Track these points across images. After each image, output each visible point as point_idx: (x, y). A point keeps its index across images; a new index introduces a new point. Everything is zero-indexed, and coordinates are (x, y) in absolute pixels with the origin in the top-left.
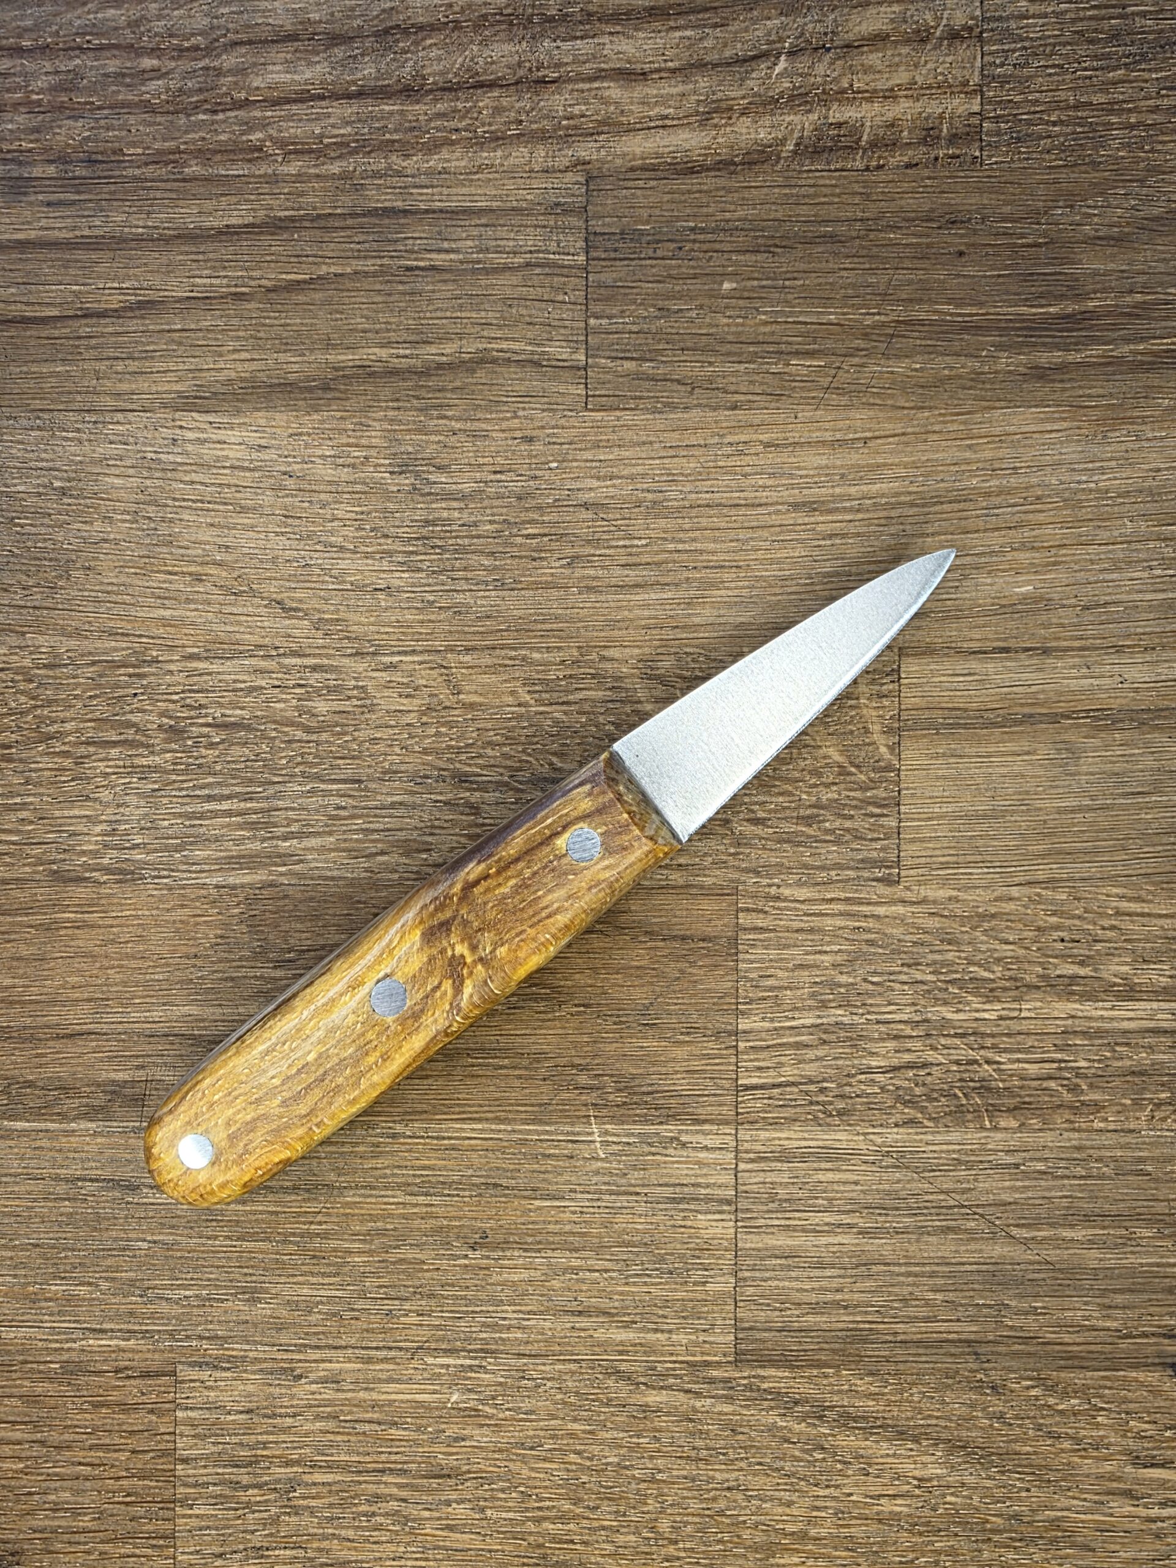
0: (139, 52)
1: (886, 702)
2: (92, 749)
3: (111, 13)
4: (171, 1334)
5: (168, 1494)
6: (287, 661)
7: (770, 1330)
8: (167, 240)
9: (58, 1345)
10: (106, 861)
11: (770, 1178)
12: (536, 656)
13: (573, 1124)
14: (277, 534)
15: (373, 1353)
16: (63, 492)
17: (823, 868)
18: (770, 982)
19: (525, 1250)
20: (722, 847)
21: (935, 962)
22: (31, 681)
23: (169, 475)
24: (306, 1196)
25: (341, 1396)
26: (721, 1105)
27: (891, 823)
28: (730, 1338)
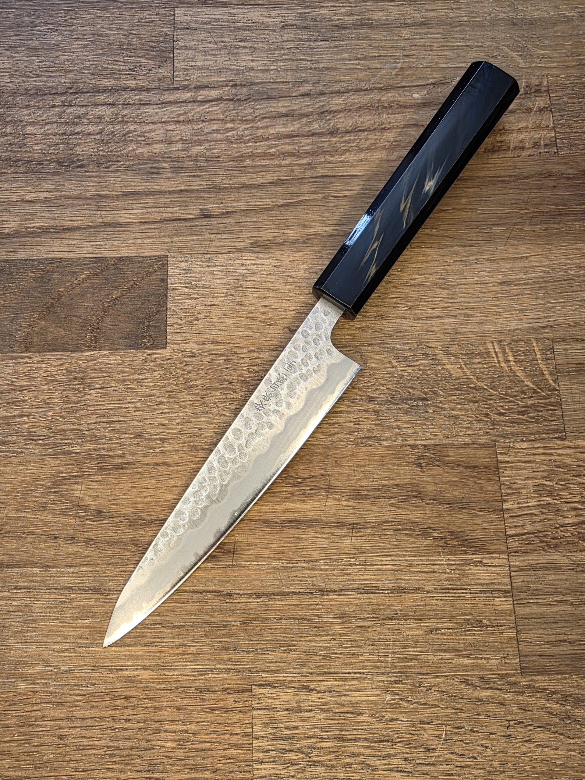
0: (226, 122)
1: (549, 362)
2: (209, 392)
3: (215, 108)
4: (249, 670)
7: (535, 656)
9: (193, 678)
12: (398, 346)
13: (433, 556)
14: (286, 300)
15: (347, 675)
16: (196, 286)
17: (532, 434)
18: (515, 486)
19: (416, 620)
20: (486, 426)
22: (182, 363)
24: (311, 596)
25: (333, 699)
26: (500, 544)
27: (559, 413)
28: (518, 660)
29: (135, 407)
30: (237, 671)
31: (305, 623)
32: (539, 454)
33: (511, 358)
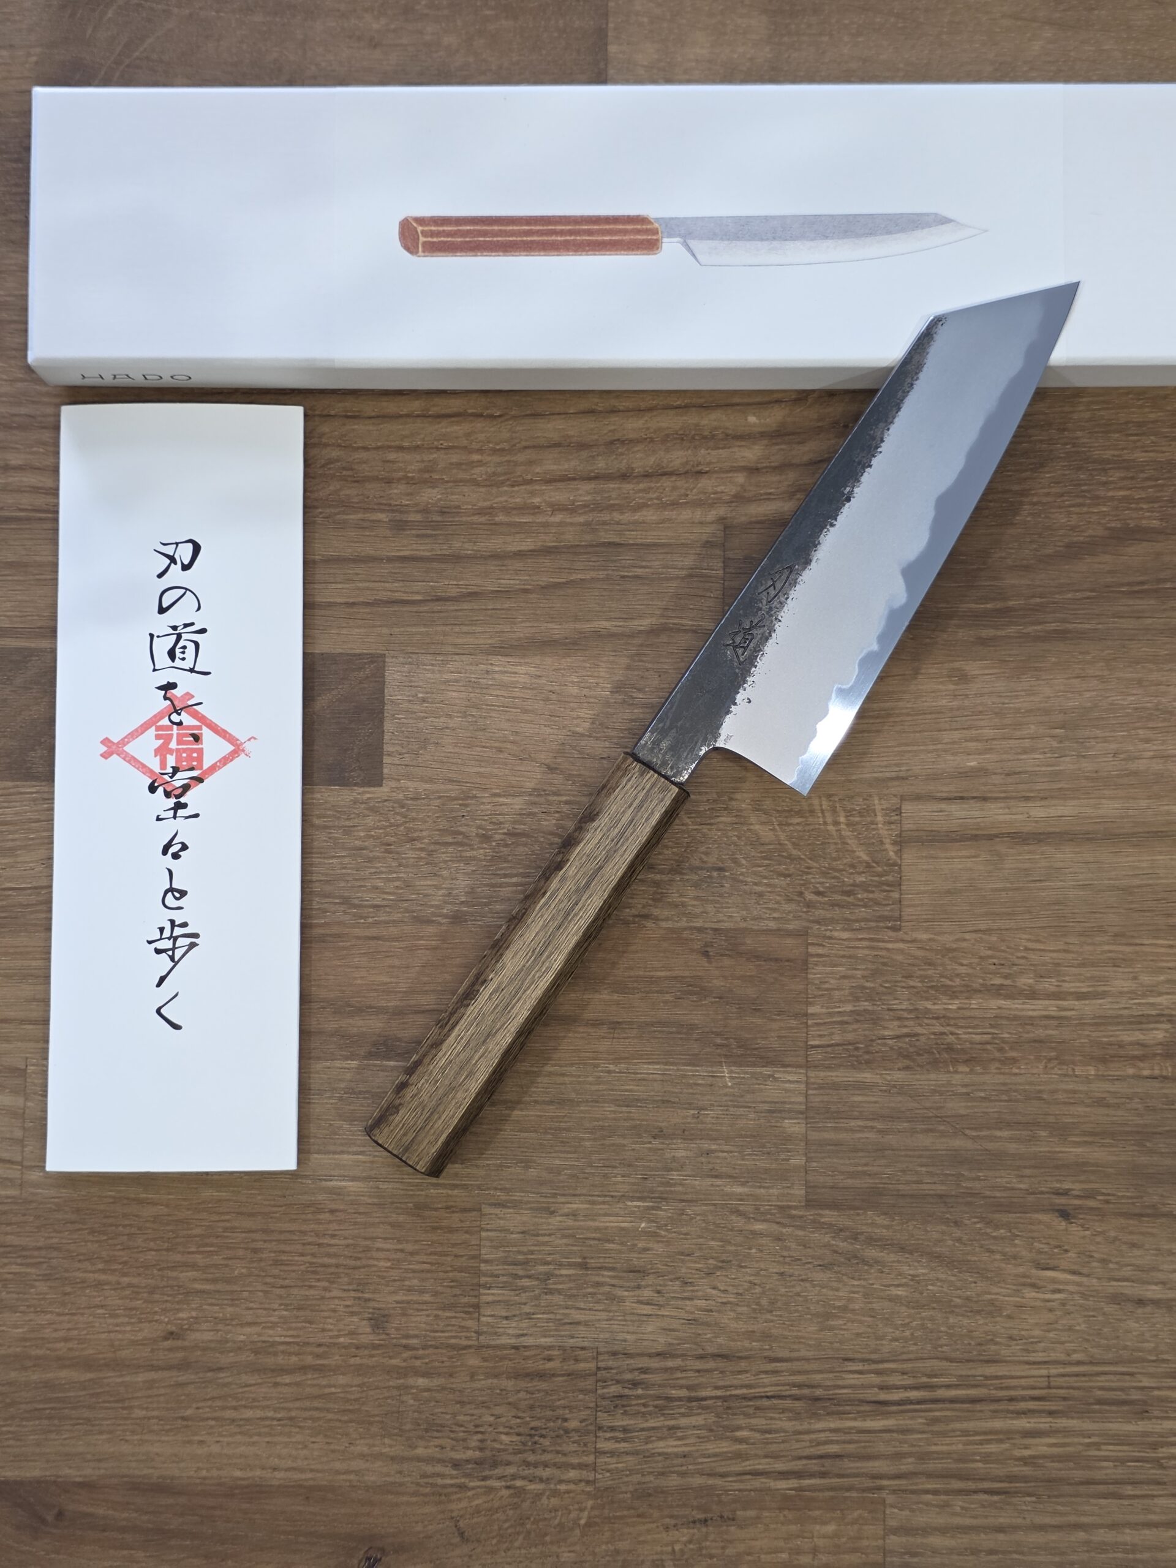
0: (471, 452)
1: (893, 827)
2: (438, 847)
3: (456, 428)
4: (479, 1188)
5: (475, 1281)
6: (550, 798)
7: (827, 1187)
8: (485, 558)
10: (445, 911)
11: (826, 1098)
13: (712, 1066)
15: (595, 1198)
16: (424, 700)
17: (857, 921)
18: (826, 986)
19: (684, 1139)
20: (799, 908)
21: (921, 976)
22: (403, 807)
23: (485, 691)
25: (577, 1224)
26: (798, 1056)
27: (896, 895)
28: (803, 1192)
29: (341, 863)
30: (465, 1187)
31: (550, 1137)
32: (863, 948)
33: (842, 819)
